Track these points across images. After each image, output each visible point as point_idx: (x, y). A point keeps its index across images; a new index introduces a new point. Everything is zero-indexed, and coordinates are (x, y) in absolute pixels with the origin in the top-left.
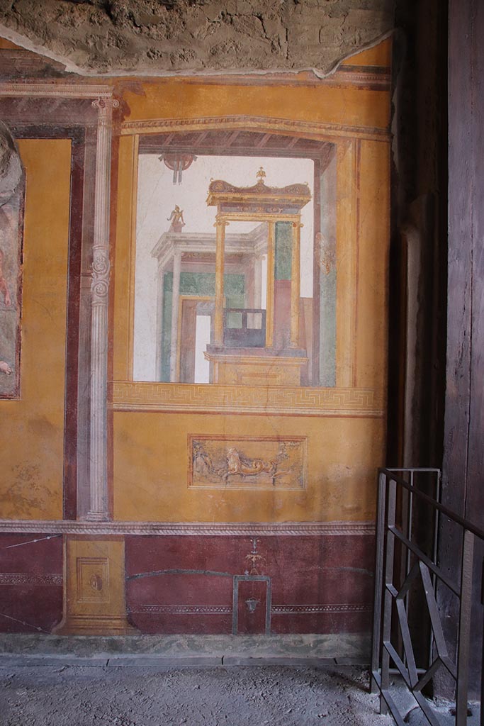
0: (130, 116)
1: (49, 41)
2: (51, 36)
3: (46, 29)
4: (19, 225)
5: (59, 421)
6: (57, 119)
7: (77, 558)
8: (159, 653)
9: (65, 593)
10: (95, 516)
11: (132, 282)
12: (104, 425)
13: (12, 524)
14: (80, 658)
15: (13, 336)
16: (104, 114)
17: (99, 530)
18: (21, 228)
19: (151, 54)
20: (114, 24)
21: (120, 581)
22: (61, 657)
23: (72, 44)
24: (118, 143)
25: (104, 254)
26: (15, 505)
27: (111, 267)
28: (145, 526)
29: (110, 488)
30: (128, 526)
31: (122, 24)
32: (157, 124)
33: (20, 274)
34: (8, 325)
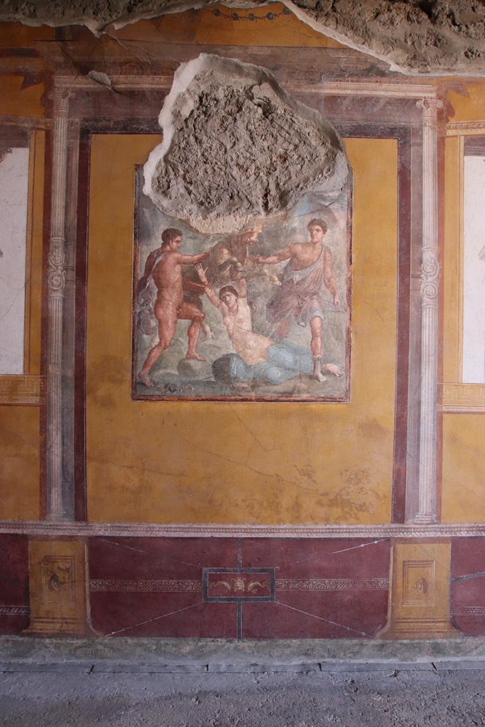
0: (455, 116)
1: (369, 40)
2: (371, 35)
3: (366, 28)
4: (347, 224)
5: (390, 425)
6: (382, 118)
7: (404, 562)
8: (481, 655)
9: (390, 597)
10: (423, 519)
11: (460, 284)
12: (434, 427)
13: (340, 529)
14: (403, 662)
15: (343, 338)
16: (429, 115)
17: (426, 533)
18: (350, 227)
19: (470, 54)
20: (434, 22)
21: (445, 584)
22: (385, 661)
23: (390, 43)
24: (444, 144)
25: (433, 256)
26: (343, 510)
27: (440, 269)
28: (471, 527)
29: (439, 491)
30: (454, 528)
31: (442, 23)
32: (481, 126)
33: (349, 275)
34: (338, 327)
